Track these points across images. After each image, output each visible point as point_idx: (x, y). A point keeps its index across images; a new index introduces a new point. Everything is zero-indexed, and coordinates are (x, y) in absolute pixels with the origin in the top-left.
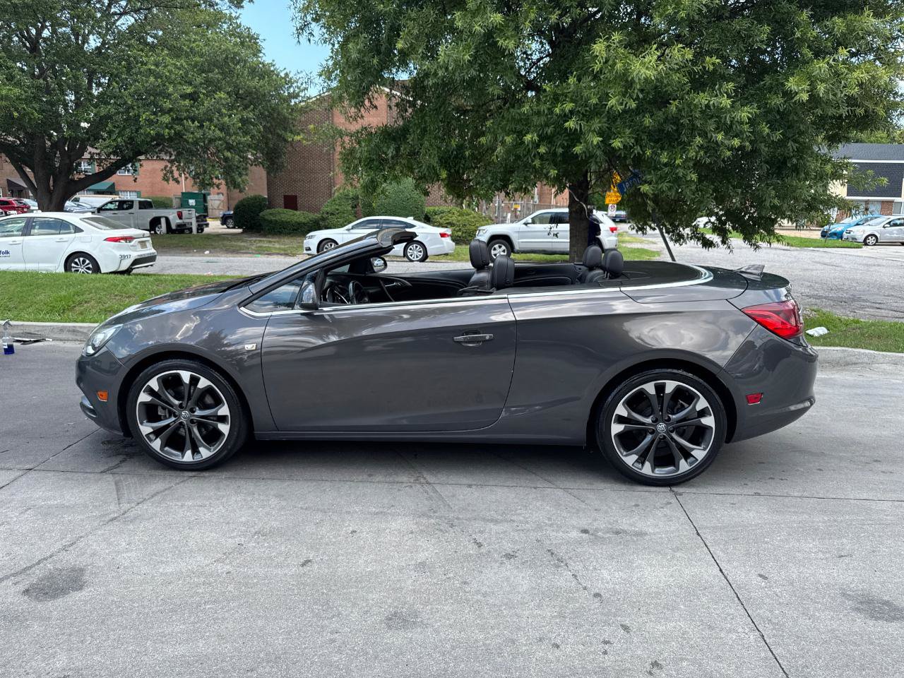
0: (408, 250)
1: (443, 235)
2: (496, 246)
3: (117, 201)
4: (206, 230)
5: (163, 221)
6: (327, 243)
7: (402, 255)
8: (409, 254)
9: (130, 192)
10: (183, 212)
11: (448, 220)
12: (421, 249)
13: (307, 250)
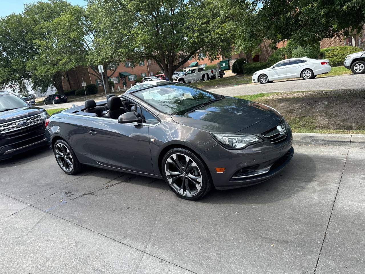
0: (303, 74)
1: (323, 63)
2: (357, 65)
3: (191, 70)
4: (224, 76)
5: (206, 75)
6: (263, 75)
7: (300, 77)
8: (303, 76)
9: (203, 64)
10: (213, 71)
11: (333, 53)
12: (310, 72)
13: (253, 80)
